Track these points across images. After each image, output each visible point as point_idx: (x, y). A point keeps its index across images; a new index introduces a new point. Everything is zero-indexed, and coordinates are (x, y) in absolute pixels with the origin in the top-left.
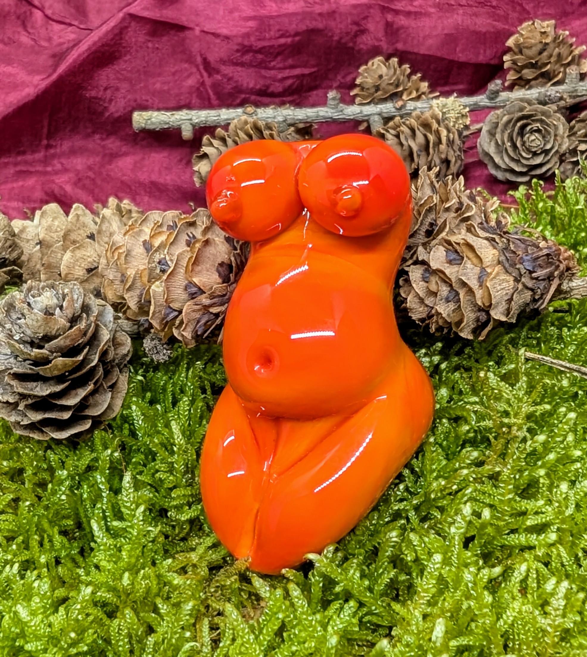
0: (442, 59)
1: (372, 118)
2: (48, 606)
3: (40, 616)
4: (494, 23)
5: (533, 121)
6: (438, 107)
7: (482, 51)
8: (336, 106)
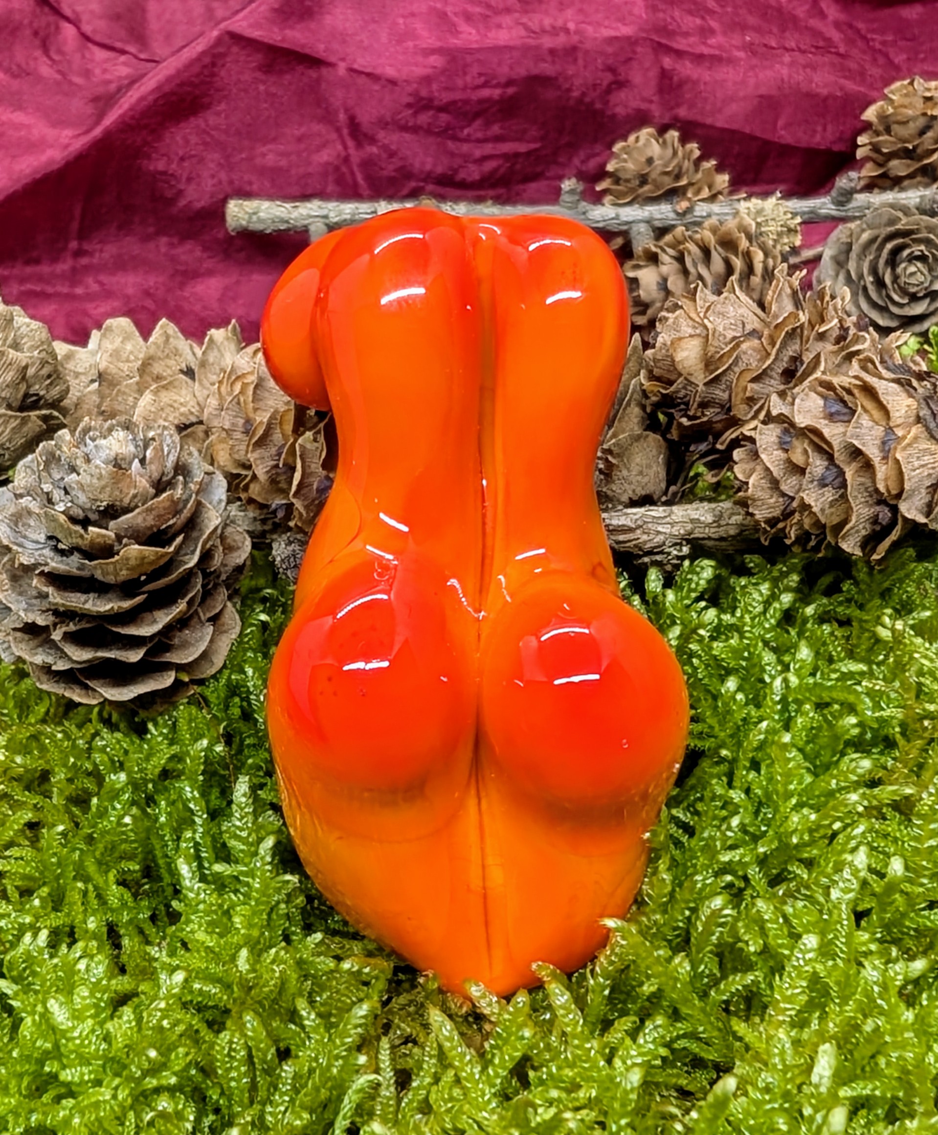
0: (753, 138)
1: (635, 228)
2: (103, 1004)
3: (90, 1022)
4: (843, 81)
5: (914, 240)
6: (748, 214)
7: (819, 128)
8: (574, 206)
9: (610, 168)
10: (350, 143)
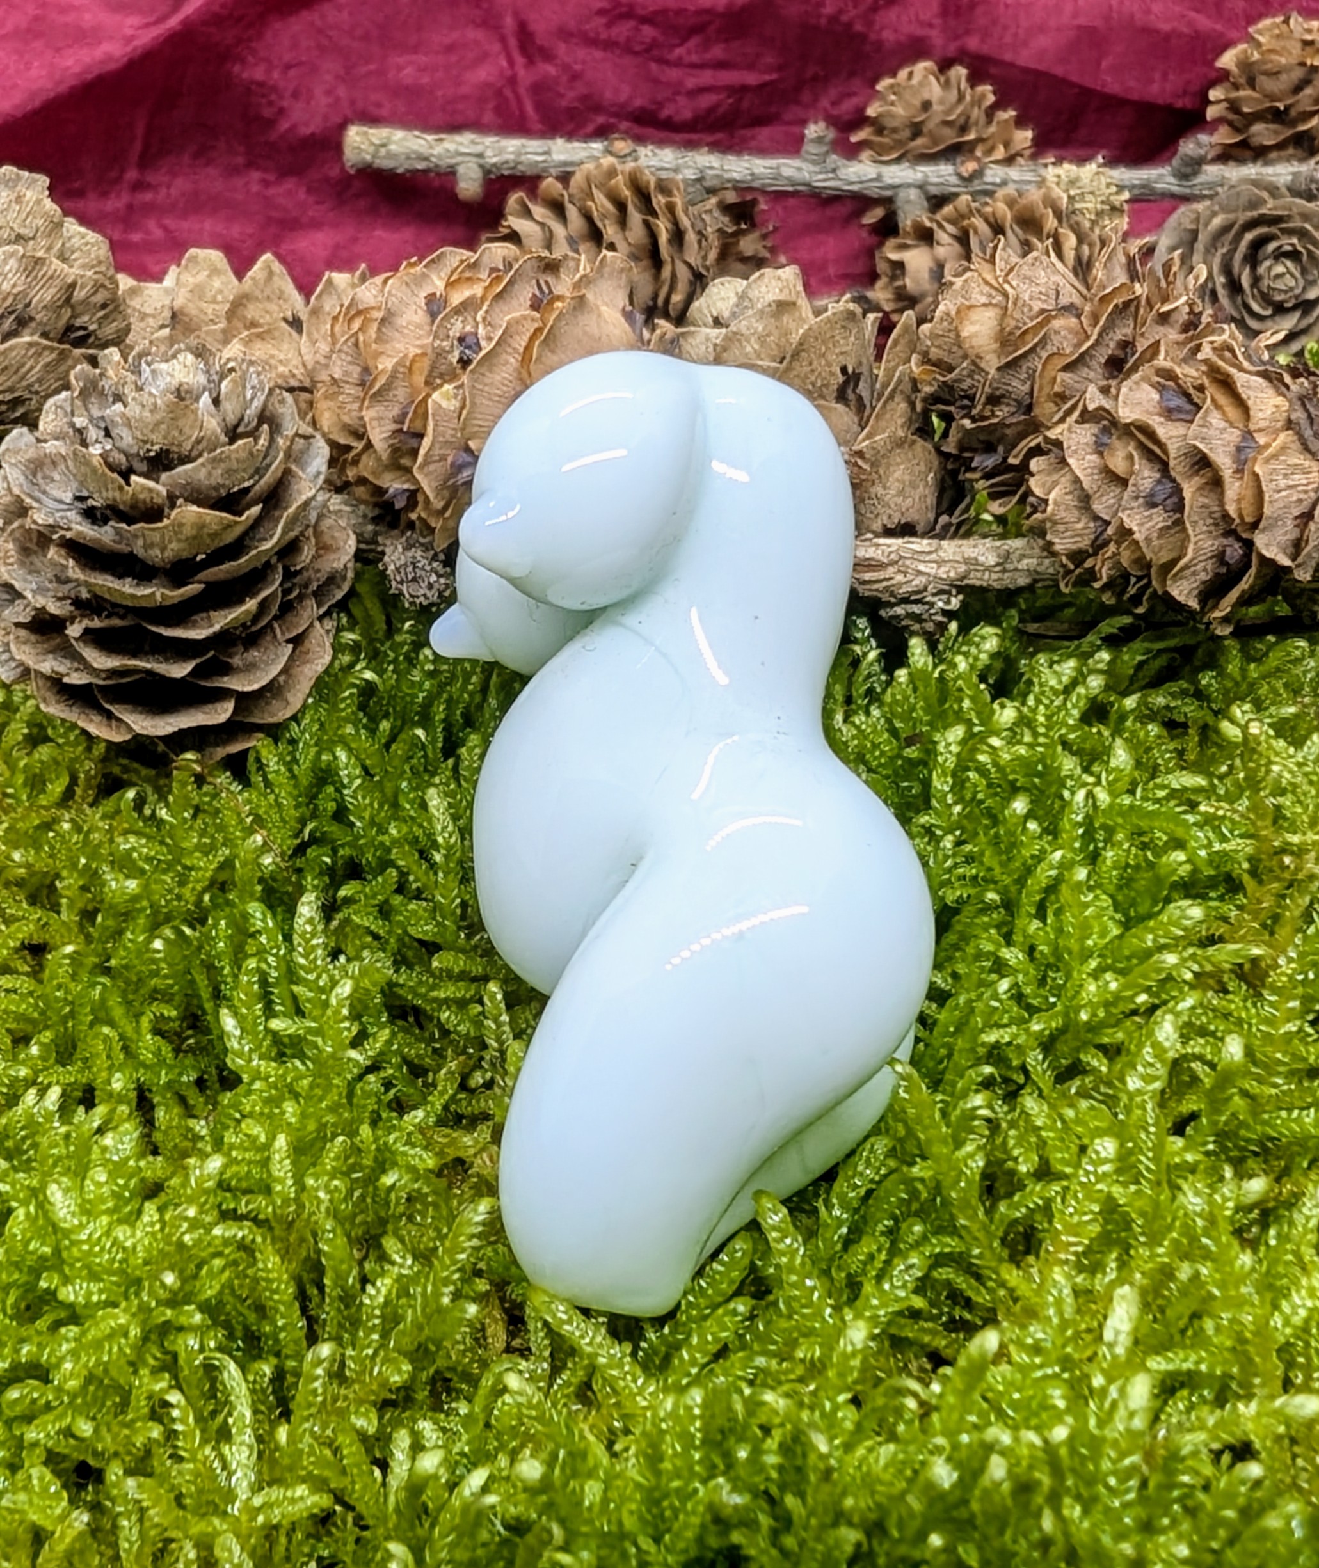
0: (1066, 83)
1: (902, 194)
2: (127, 1194)
5: (1283, 231)
6: (1058, 184)
7: (1157, 76)
8: (820, 160)
9: (871, 112)
10: (520, 60)
